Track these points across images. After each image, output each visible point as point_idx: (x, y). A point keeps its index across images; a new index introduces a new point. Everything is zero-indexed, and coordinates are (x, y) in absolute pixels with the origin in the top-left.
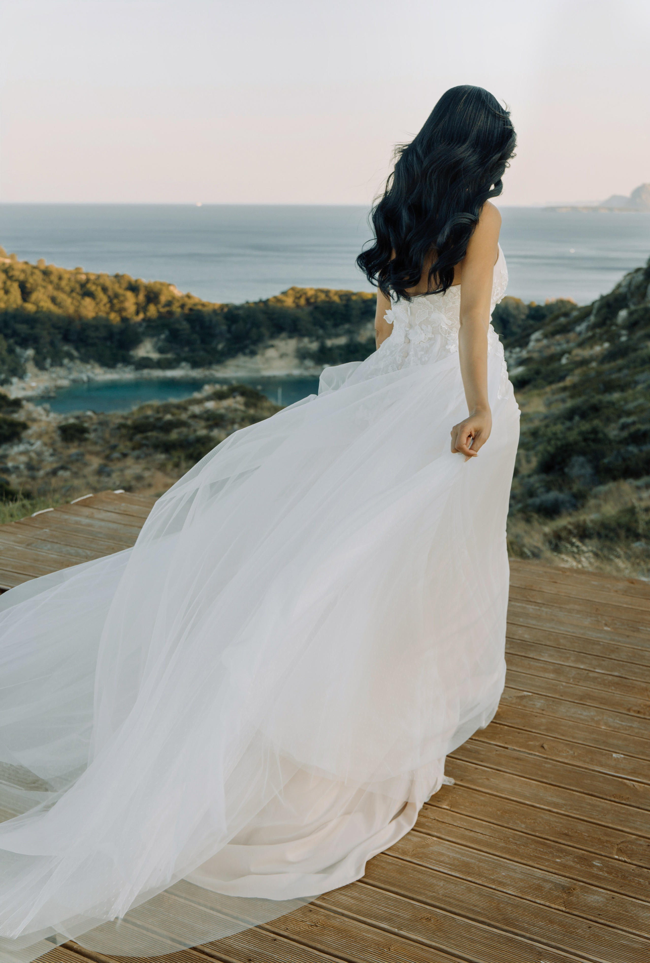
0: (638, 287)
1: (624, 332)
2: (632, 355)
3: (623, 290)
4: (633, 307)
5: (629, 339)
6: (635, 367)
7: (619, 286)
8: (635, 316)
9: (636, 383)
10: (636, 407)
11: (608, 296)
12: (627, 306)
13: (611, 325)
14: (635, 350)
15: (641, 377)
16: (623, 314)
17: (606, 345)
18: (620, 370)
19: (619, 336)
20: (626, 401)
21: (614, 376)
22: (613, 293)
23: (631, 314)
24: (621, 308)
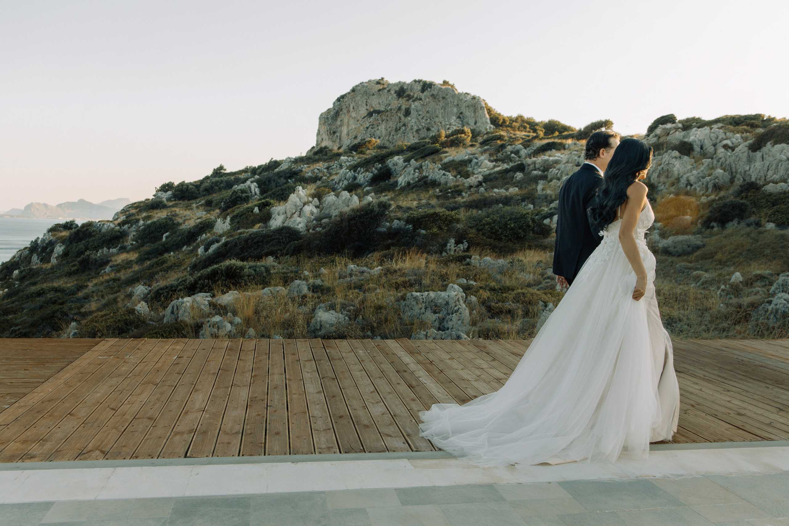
0: (26, 258)
1: (17, 282)
2: (21, 294)
3: (16, 259)
4: (22, 269)
5: (19, 286)
6: (22, 301)
7: (14, 257)
8: (24, 273)
9: (23, 309)
10: (21, 322)
11: (6, 262)
12: (19, 268)
13: (9, 279)
14: (23, 291)
15: (26, 305)
16: (16, 272)
17: (6, 290)
18: (13, 302)
19: (14, 285)
20: (16, 319)
21: (9, 306)
22: (10, 261)
23: (21, 272)
24: (16, 269)
